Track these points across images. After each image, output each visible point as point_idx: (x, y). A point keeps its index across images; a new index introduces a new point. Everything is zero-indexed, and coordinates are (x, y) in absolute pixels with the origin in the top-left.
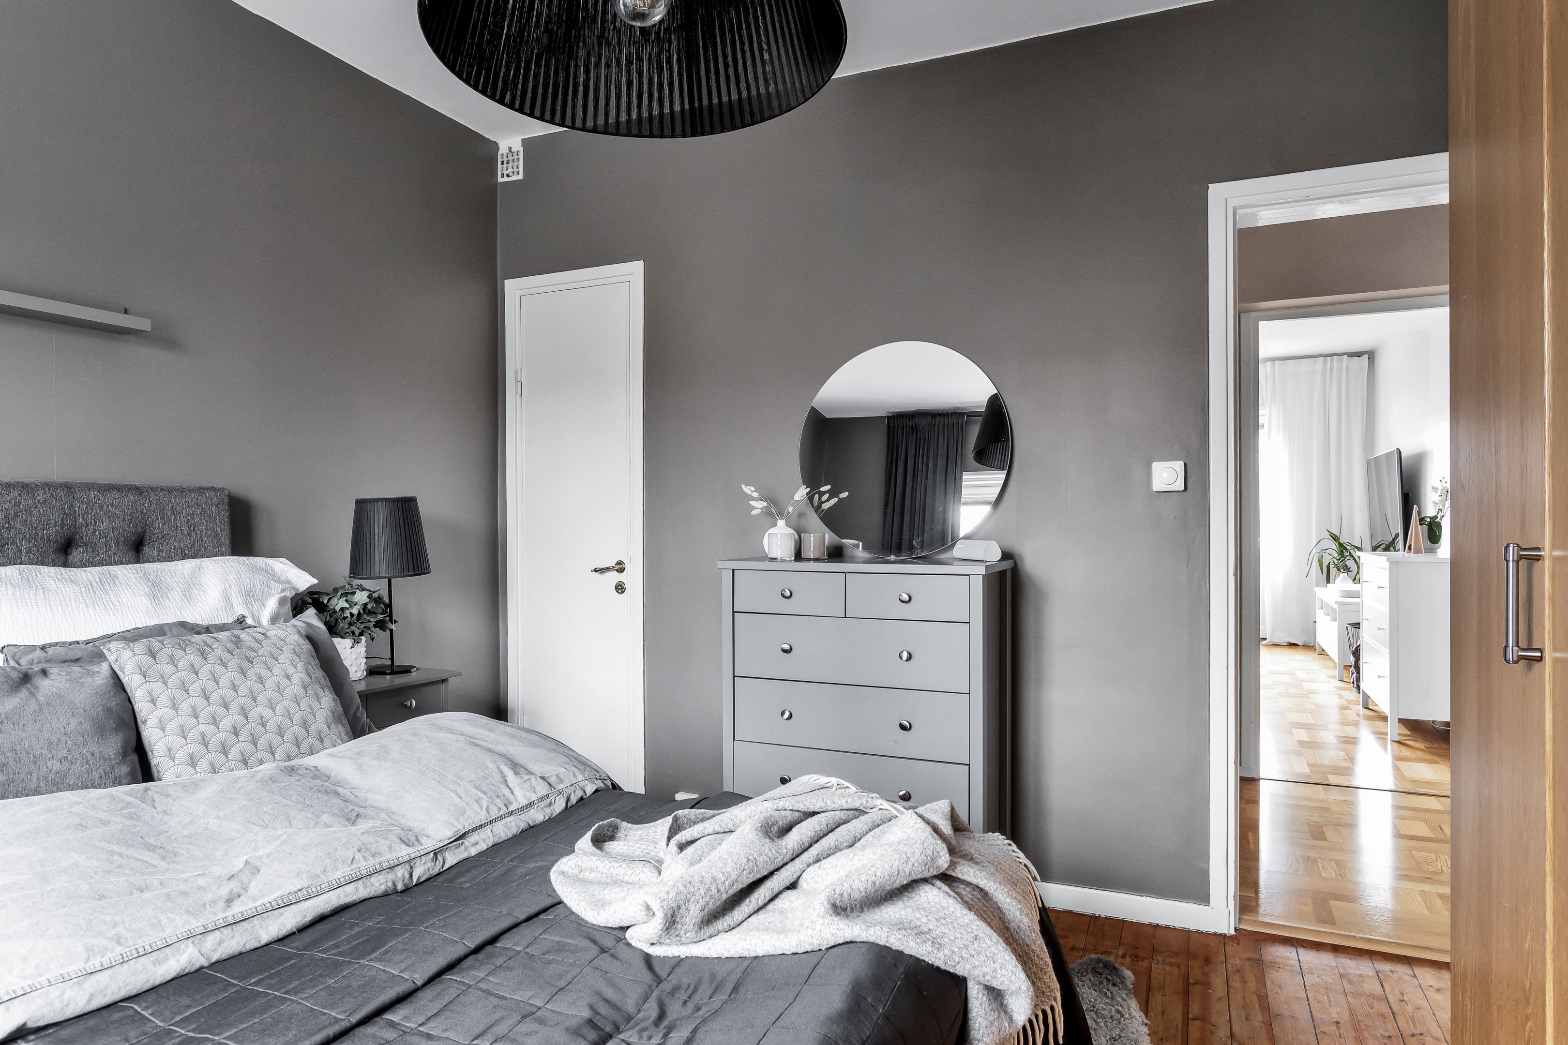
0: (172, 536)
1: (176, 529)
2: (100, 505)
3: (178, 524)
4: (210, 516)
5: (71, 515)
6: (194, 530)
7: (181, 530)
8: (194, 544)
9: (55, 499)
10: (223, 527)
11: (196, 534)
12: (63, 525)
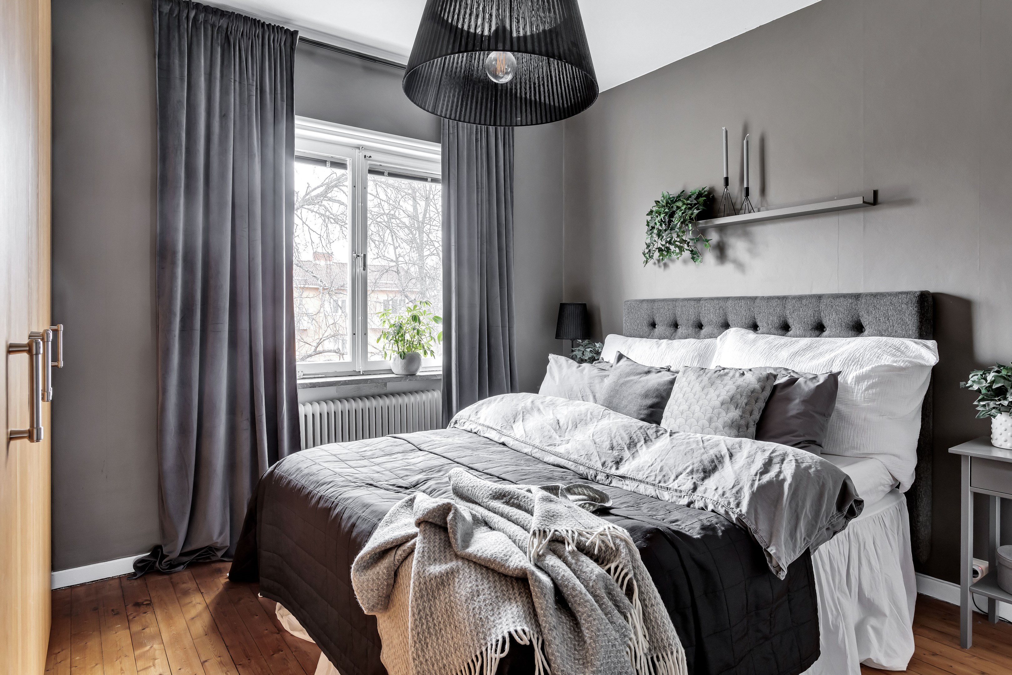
0: (874, 323)
1: (876, 319)
2: (832, 305)
3: (877, 316)
4: (900, 311)
5: (818, 311)
6: (888, 319)
7: (879, 320)
8: (887, 329)
9: (811, 303)
10: (911, 318)
11: (889, 322)
12: (814, 317)
